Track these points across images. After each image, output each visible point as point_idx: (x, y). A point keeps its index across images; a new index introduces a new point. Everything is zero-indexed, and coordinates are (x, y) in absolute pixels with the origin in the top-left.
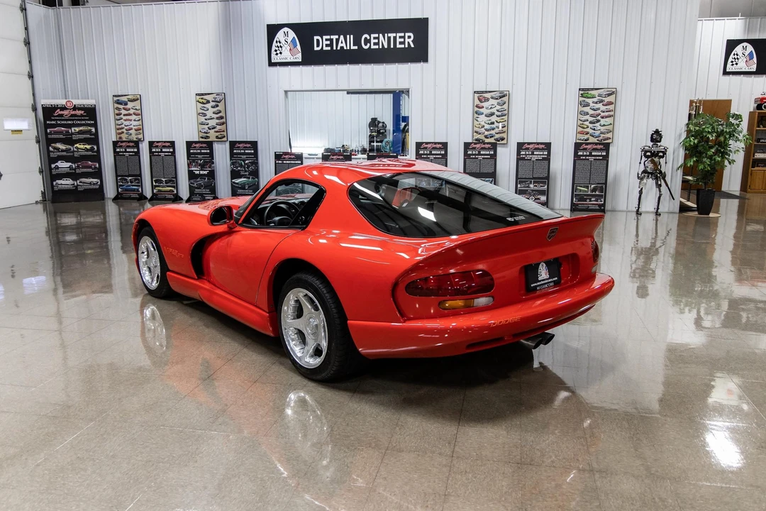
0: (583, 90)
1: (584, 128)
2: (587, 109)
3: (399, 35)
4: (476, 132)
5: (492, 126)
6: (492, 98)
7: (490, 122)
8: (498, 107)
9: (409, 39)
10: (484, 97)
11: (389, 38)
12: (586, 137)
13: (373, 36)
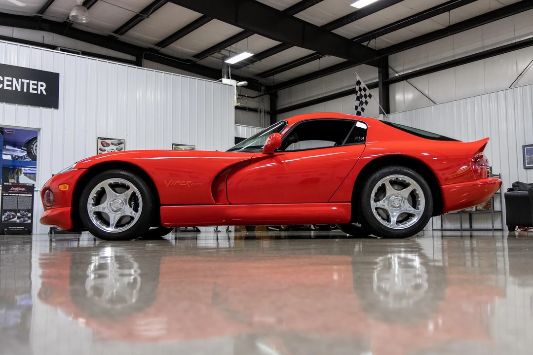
0: (176, 145)
3: (32, 82)
6: (112, 144)
9: (42, 87)
10: (106, 143)
11: (23, 84)
13: (6, 78)
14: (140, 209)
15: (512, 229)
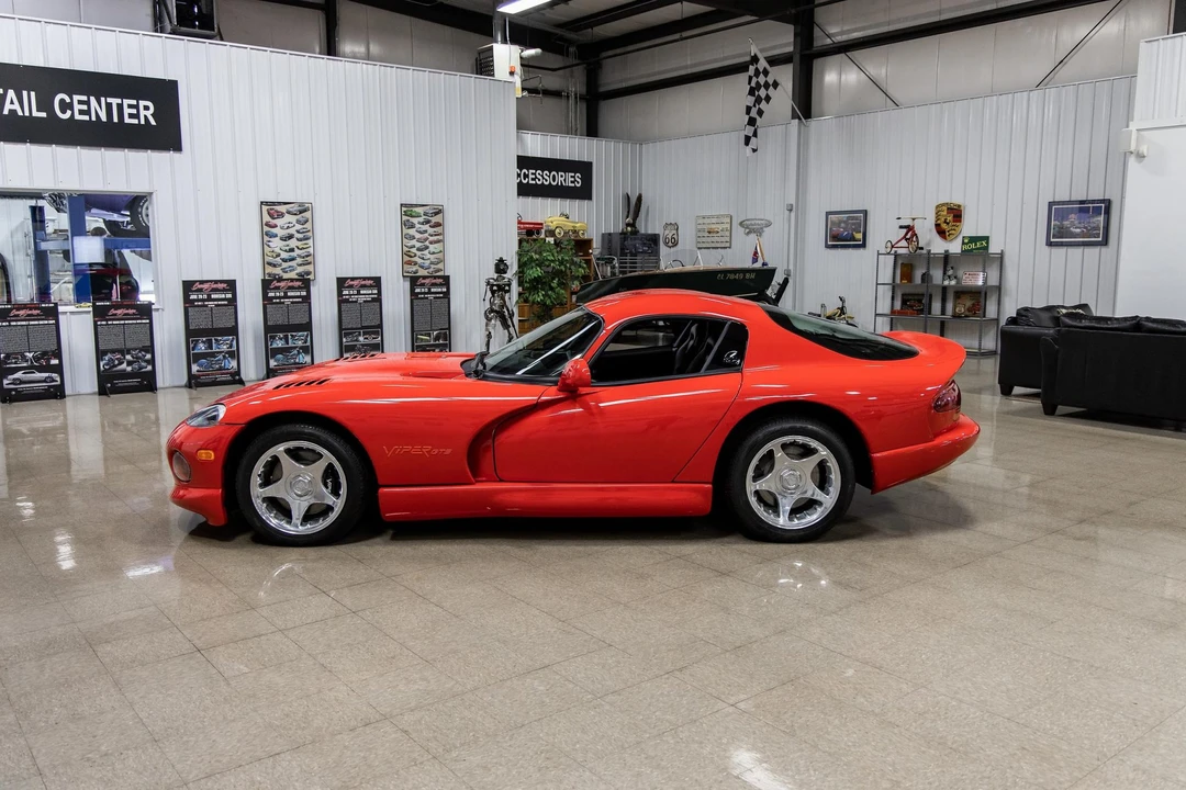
0: (405, 206)
1: (411, 257)
2: (412, 232)
3: (126, 102)
4: (269, 264)
5: (292, 254)
6: (289, 212)
7: (287, 248)
8: (298, 227)
9: (147, 111)
10: (277, 212)
11: (109, 106)
12: (414, 269)
14: (343, 491)
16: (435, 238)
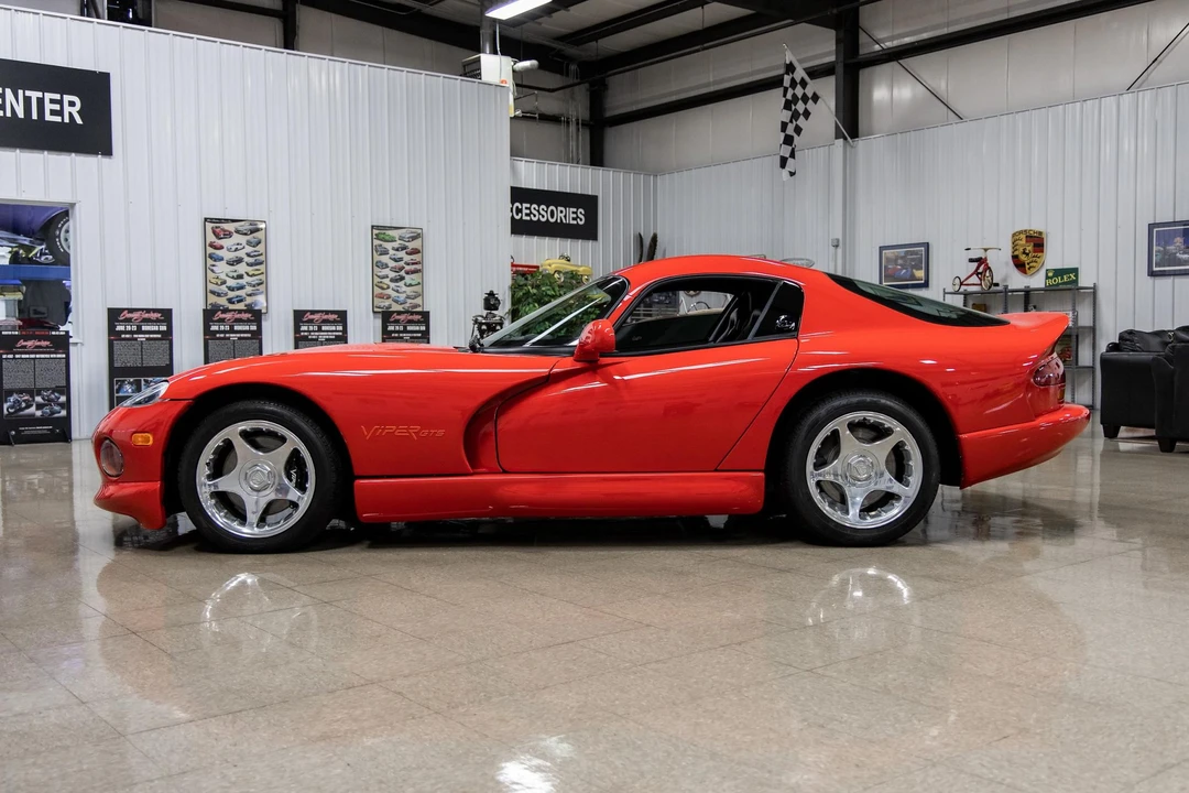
0: (378, 227)
1: (383, 288)
2: (385, 259)
3: (48, 96)
4: (213, 292)
5: (240, 281)
6: (237, 232)
7: (235, 274)
8: (249, 249)
9: (72, 107)
10: (225, 231)
11: (27, 100)
12: (387, 303)
14: (311, 485)
15: (1111, 433)
16: (413, 267)
